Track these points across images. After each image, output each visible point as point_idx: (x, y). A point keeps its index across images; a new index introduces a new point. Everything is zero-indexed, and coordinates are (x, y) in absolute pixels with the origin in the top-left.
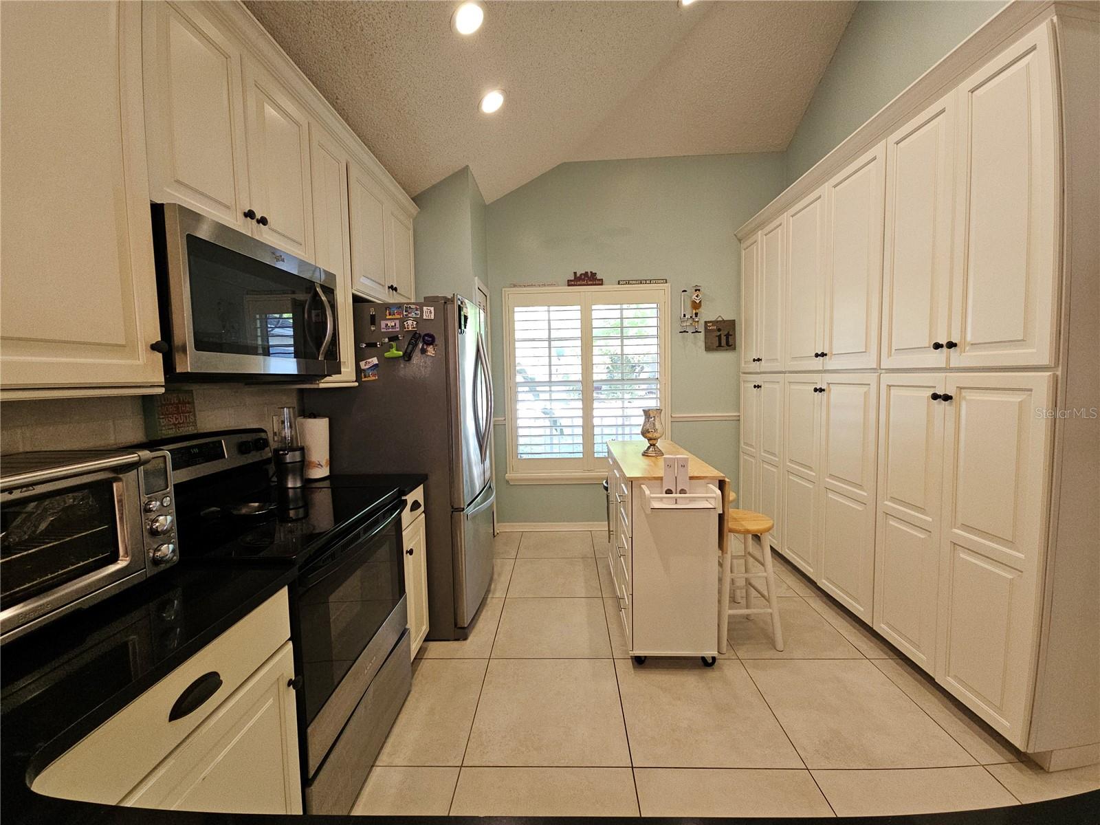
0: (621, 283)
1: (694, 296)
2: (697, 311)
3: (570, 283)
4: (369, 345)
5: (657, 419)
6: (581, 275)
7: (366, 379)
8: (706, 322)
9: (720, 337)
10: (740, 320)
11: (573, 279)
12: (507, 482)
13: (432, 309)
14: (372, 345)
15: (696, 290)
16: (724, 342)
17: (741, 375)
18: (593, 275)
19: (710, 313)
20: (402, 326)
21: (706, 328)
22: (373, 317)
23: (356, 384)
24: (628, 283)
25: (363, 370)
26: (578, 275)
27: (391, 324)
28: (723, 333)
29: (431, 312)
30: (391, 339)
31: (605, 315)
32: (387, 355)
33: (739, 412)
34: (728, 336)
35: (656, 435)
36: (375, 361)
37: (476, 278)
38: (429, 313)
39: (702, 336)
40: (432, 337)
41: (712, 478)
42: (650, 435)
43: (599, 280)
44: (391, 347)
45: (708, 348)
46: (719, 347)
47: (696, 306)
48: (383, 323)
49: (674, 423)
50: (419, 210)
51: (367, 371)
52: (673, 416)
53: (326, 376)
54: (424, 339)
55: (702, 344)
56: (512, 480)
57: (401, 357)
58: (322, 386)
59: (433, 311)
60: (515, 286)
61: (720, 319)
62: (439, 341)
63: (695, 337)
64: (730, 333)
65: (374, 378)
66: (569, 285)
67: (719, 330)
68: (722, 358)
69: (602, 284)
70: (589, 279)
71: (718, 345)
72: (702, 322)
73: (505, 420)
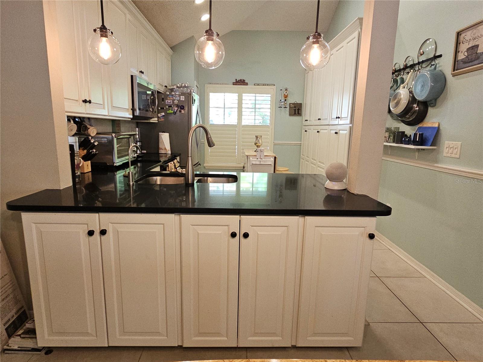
0: (255, 85)
1: (285, 93)
2: (286, 99)
3: (234, 84)
4: (161, 108)
5: (260, 139)
6: (239, 80)
7: (160, 120)
8: (290, 104)
9: (295, 110)
10: (303, 103)
11: (235, 82)
12: (204, 167)
13: (184, 97)
14: (162, 108)
15: (286, 90)
16: (297, 112)
17: (303, 126)
18: (244, 81)
19: (292, 100)
20: (173, 102)
21: (290, 106)
22: (163, 99)
23: (157, 122)
24: (258, 85)
25: (159, 117)
26: (237, 80)
27: (169, 101)
28: (297, 108)
29: (183, 98)
30: (169, 107)
31: (248, 98)
32: (168, 112)
33: (301, 141)
34: (298, 110)
35: (259, 145)
36: (163, 114)
37: (195, 82)
38: (182, 98)
39: (288, 109)
40: (183, 106)
41: (272, 156)
42: (257, 145)
43: (246, 83)
44: (169, 109)
45: (290, 115)
46: (295, 114)
47: (286, 97)
48: (166, 101)
49: (275, 145)
50: (173, 52)
51: (161, 117)
52: (274, 142)
53: (152, 118)
54: (181, 107)
55: (288, 113)
56: (207, 166)
57: (172, 113)
58: (151, 121)
59: (184, 98)
60: (210, 84)
61: (296, 103)
62: (186, 108)
63: (285, 110)
64: (300, 109)
65: (163, 120)
66: (233, 85)
67: (295, 107)
68: (296, 118)
69: (247, 85)
70: (241, 82)
71: (294, 113)
72: (288, 103)
73: (204, 141)
